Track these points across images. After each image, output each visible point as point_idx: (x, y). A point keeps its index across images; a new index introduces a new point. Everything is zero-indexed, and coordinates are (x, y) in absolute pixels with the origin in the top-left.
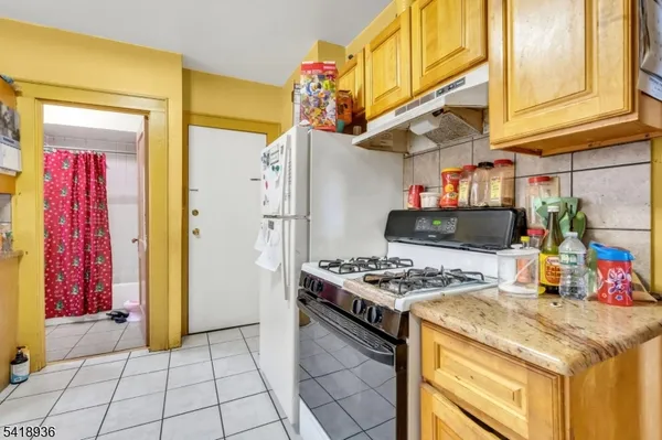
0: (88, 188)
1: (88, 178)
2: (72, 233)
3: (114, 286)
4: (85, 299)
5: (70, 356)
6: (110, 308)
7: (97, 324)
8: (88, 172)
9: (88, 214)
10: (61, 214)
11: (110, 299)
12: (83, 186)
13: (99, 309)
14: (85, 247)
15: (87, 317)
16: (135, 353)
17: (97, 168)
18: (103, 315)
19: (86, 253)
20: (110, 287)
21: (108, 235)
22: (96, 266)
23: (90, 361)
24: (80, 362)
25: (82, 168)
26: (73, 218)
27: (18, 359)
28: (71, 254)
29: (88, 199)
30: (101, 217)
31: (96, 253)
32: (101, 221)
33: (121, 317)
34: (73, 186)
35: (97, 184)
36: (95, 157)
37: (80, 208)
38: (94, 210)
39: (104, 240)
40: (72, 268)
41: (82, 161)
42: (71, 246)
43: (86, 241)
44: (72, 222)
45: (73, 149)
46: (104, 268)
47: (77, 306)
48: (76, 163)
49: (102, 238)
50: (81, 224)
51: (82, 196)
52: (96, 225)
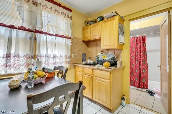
1: (140, 44)
2: (136, 61)
4: (139, 83)
6: (147, 89)
8: (140, 42)
9: (140, 56)
11: (147, 85)
12: (139, 47)
13: (144, 88)
14: (139, 66)
15: (139, 89)
17: (143, 41)
18: (145, 90)
19: (140, 68)
20: (148, 81)
22: (143, 73)
25: (139, 41)
26: (136, 57)
27: (123, 99)
28: (135, 68)
29: (140, 51)
30: (144, 57)
31: (143, 69)
32: (144, 58)
33: (152, 93)
34: (136, 47)
35: (143, 46)
36: (143, 37)
37: (138, 54)
38: (142, 54)
39: (146, 65)
40: (135, 72)
41: (139, 39)
42: (135, 65)
43: (140, 64)
44: (136, 58)
45: (136, 36)
46: (145, 74)
47: (137, 84)
48: (137, 40)
49: (145, 64)
50: (138, 59)
51: (139, 50)
52: (143, 59)
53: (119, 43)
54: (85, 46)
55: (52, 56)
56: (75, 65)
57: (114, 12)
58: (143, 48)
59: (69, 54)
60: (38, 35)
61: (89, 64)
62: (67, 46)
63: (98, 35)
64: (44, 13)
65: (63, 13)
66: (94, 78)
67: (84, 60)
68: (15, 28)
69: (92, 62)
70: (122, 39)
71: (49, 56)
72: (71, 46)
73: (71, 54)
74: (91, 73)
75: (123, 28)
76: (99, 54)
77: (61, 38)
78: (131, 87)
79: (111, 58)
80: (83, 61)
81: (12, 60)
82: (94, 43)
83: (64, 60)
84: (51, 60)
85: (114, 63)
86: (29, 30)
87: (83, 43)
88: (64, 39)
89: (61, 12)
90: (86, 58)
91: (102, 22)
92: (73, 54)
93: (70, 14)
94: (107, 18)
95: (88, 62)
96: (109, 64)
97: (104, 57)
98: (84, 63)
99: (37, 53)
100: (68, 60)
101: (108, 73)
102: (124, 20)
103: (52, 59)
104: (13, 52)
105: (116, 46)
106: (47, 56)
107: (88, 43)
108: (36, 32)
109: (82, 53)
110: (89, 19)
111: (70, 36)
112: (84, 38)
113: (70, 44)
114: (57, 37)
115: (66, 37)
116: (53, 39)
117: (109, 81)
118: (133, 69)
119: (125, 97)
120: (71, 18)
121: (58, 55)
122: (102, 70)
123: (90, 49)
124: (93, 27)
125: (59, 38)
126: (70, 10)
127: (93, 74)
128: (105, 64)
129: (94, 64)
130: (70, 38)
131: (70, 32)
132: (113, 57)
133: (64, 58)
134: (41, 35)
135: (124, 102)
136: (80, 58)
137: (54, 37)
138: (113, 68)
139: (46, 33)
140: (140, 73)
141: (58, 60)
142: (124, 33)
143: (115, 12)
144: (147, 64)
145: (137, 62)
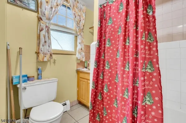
0: (136, 22)
1: (137, 12)
2: (124, 66)
9: (137, 47)
10: (117, 49)
14: (134, 82)
22: (145, 109)
26: (125, 52)
28: (123, 86)
30: (150, 49)
31: (144, 91)
32: (150, 54)
35: (146, 16)
37: (130, 43)
38: (142, 41)
39: (153, 77)
40: (123, 98)
42: (123, 78)
43: (135, 75)
44: (124, 56)
46: (153, 110)
49: (151, 74)
50: (131, 58)
51: (132, 29)
52: (144, 59)
58: (144, 18)
118: (116, 88)
144: (160, 75)
145: (128, 69)
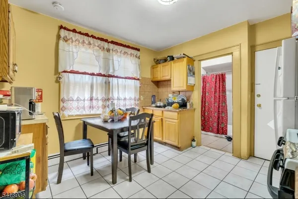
0: (219, 87)
1: (220, 83)
2: (215, 103)
3: (228, 126)
4: (218, 128)
5: (209, 146)
6: (227, 134)
7: (221, 139)
8: (220, 81)
9: (219, 96)
10: (212, 97)
11: (226, 130)
12: (218, 86)
13: (223, 134)
14: (219, 109)
15: (218, 135)
16: (227, 154)
17: (223, 79)
18: (224, 136)
19: (219, 111)
20: (227, 126)
21: (226, 105)
22: (222, 117)
23: (212, 150)
24: (209, 149)
25: (218, 79)
26: (215, 98)
27: (193, 140)
28: (214, 111)
29: (220, 91)
31: (222, 111)
32: (224, 99)
33: (230, 139)
34: (215, 86)
35: (223, 85)
36: (222, 74)
37: (217, 95)
38: (221, 95)
39: (225, 107)
40: (214, 116)
41: (218, 77)
42: (214, 108)
43: (219, 107)
44: (215, 100)
45: (215, 73)
46: (225, 118)
47: (215, 130)
48: (216, 78)
50: (217, 100)
51: (218, 90)
52: (222, 101)
53: (188, 84)
54: (155, 86)
55: (123, 99)
56: (144, 107)
57: (182, 54)
58: (222, 87)
59: (138, 97)
60: (111, 79)
61: (160, 107)
62: (136, 88)
63: (168, 76)
64: (115, 58)
65: (131, 54)
66: (164, 119)
67: (154, 102)
68: (95, 75)
69: (162, 104)
70: (192, 80)
71: (120, 98)
72: (140, 87)
73: (140, 97)
74: (161, 115)
75: (193, 69)
76: (170, 95)
77: (130, 80)
78: (203, 132)
79: (180, 99)
80: (152, 103)
81: (94, 102)
82: (164, 83)
83: (133, 102)
84: (122, 103)
85: (183, 105)
86: (104, 76)
87: (152, 84)
88: (133, 80)
89: (129, 53)
90: (156, 100)
91: (172, 62)
92: (142, 96)
93: (138, 53)
94: (178, 58)
95: (158, 105)
96: (178, 105)
97: (175, 99)
98: (154, 105)
99: (110, 95)
100: (137, 102)
101: (176, 114)
102: (194, 61)
103: (123, 101)
104: (94, 95)
105: (185, 88)
106: (118, 99)
107: (158, 83)
108: (110, 76)
109: (151, 95)
110: (159, 57)
111: (138, 77)
112: (153, 78)
113: (139, 85)
114: (126, 80)
115: (134, 79)
116: (123, 81)
117: (177, 121)
118: (211, 113)
119: (196, 139)
120: (139, 58)
121: (127, 97)
122: (171, 111)
123: (160, 90)
124: (163, 66)
125: (128, 80)
126: (138, 50)
127: (162, 116)
128: (174, 105)
129: (165, 106)
130: (138, 79)
131: (139, 73)
132: (183, 99)
133: (133, 100)
134: (114, 78)
135: (194, 144)
136: (149, 100)
137: (124, 80)
138: (180, 109)
139: (117, 77)
140: (219, 117)
141: (128, 103)
142: (194, 74)
143: (184, 54)
